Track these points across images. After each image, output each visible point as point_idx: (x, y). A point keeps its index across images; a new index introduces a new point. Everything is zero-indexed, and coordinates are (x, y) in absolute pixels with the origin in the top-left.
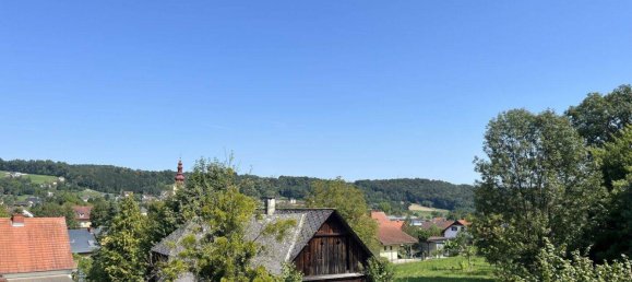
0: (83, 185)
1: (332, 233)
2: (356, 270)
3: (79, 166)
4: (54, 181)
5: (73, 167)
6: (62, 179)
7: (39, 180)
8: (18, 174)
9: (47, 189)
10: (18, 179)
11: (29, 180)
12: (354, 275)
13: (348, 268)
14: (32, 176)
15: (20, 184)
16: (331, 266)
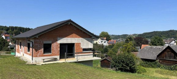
13: (175, 59)
16: (170, 57)
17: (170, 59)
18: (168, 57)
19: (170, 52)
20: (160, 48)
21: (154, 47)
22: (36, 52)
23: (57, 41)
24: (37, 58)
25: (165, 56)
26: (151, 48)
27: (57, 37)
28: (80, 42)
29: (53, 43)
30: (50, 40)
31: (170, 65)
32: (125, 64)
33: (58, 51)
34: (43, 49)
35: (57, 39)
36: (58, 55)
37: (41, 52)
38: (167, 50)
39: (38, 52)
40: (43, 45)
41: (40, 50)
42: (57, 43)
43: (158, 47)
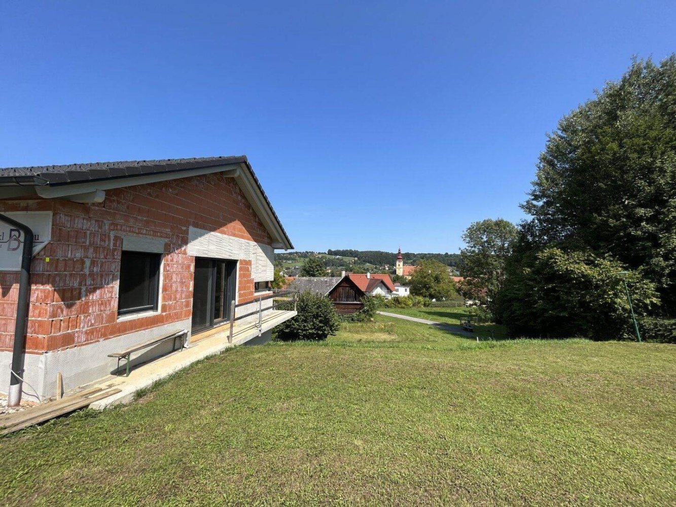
0: (365, 261)
1: (347, 285)
2: (359, 301)
3: (364, 252)
4: (352, 259)
5: (362, 252)
6: (356, 259)
7: (347, 259)
8: (338, 257)
9: (350, 263)
10: (338, 259)
11: (342, 260)
12: (358, 303)
13: (356, 300)
14: (344, 257)
15: (338, 261)
16: (348, 298)
17: (347, 301)
18: (345, 298)
19: (348, 288)
20: (326, 281)
21: (315, 279)
22: (69, 306)
23: (186, 243)
24: (70, 351)
25: (339, 297)
26: (310, 281)
27: (187, 224)
28: (252, 258)
29: (169, 250)
30: (155, 234)
31: (348, 312)
32: (320, 322)
33: (187, 297)
34: (116, 285)
35: (187, 232)
36: (187, 316)
37: (103, 303)
38: (342, 285)
39: (84, 310)
40: (118, 257)
41: (96, 296)
42: (185, 253)
43: (322, 279)
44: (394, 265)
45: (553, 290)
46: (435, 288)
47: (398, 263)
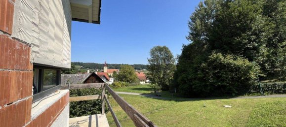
4: (80, 67)
19: (94, 80)
20: (79, 76)
38: (91, 78)
43: (75, 75)
44: (103, 69)
45: (218, 73)
46: (129, 77)
47: (104, 68)
